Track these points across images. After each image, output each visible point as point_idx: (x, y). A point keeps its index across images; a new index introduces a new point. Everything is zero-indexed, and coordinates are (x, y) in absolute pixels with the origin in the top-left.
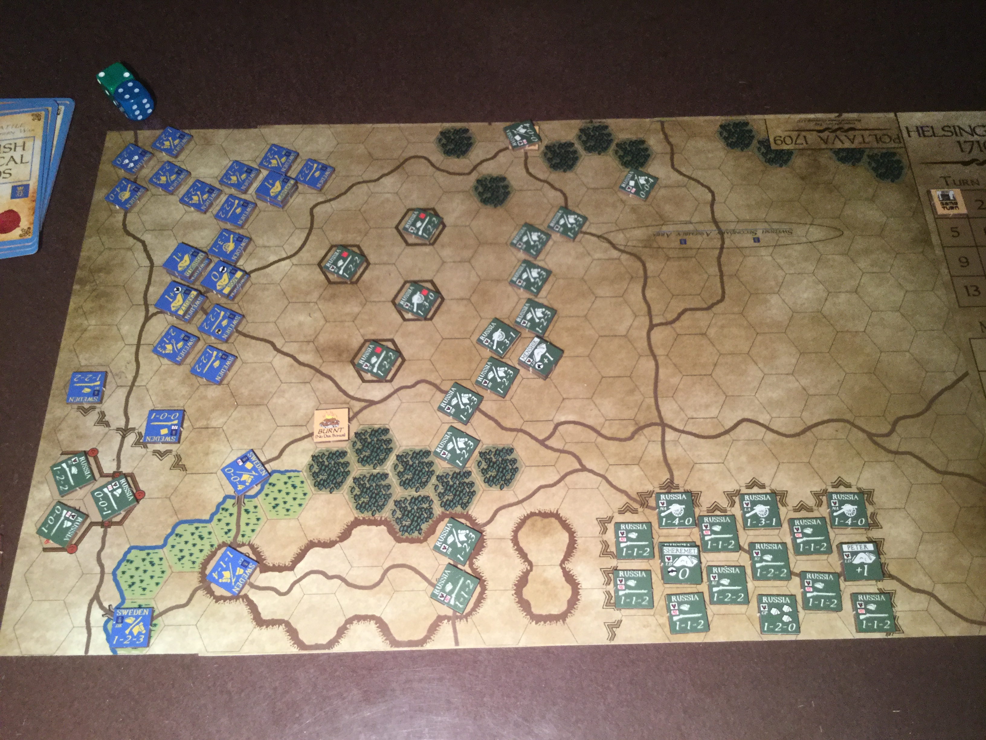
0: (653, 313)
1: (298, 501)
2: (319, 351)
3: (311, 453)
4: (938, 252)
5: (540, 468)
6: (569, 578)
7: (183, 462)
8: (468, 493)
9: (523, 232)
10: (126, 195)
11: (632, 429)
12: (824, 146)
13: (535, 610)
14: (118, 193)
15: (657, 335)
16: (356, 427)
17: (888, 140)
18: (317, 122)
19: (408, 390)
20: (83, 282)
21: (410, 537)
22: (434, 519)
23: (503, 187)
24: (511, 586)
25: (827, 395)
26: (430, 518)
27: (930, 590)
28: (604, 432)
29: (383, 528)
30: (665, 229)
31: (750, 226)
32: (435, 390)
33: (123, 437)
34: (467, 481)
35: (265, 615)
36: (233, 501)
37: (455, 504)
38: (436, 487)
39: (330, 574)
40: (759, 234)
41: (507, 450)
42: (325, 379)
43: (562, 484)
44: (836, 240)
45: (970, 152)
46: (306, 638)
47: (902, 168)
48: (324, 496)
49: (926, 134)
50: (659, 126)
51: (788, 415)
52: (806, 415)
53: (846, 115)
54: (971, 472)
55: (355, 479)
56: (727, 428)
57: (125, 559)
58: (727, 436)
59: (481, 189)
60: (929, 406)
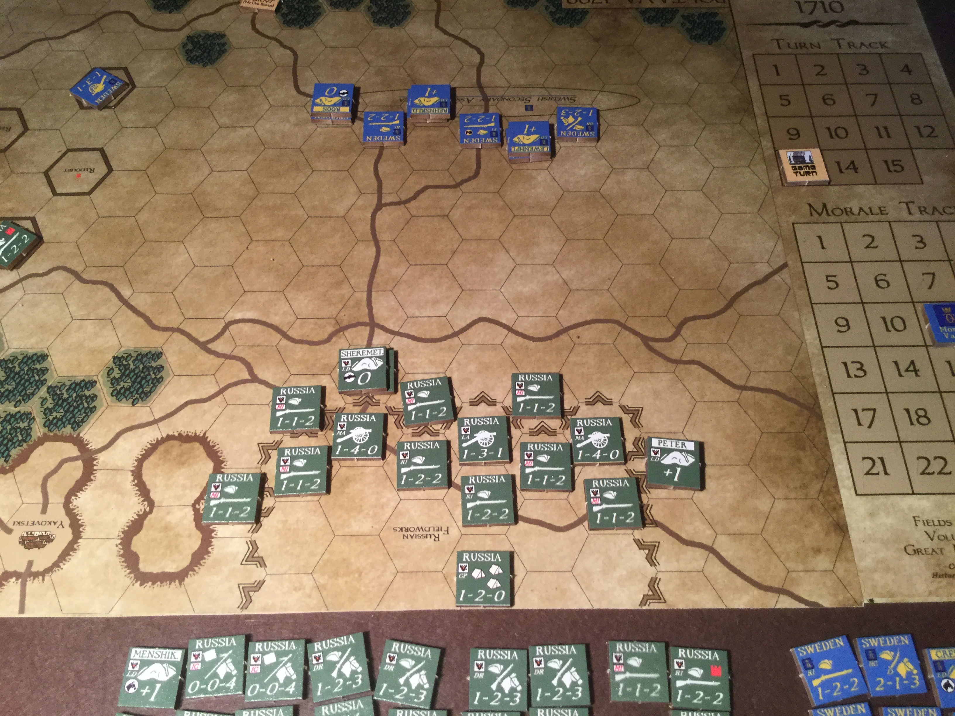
0: (384, 191)
4: (761, 122)
5: (194, 377)
6: (202, 523)
8: (86, 409)
11: (330, 329)
13: (144, 567)
15: (384, 216)
19: (38, 279)
22: (30, 443)
23: (218, 44)
24: (117, 534)
25: (594, 290)
26: (25, 441)
27: (708, 542)
28: (292, 333)
31: (524, 93)
32: (73, 278)
34: (87, 393)
37: (64, 423)
38: (44, 401)
40: (534, 101)
41: (153, 355)
43: (219, 399)
44: (630, 109)
45: (811, 13)
47: (724, 30)
51: (540, 314)
52: (563, 313)
54: (781, 388)
56: (456, 329)
58: (456, 339)
59: (190, 46)
60: (730, 305)
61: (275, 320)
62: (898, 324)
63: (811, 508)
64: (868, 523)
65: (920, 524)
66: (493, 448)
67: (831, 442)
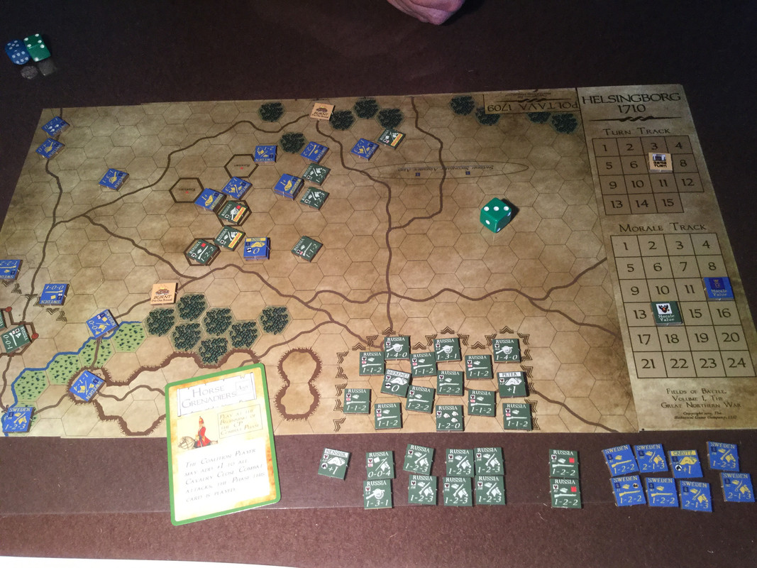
0: (392, 221)
1: (137, 341)
2: (163, 246)
3: (150, 311)
4: (595, 178)
5: (303, 320)
6: (314, 392)
7: (66, 316)
8: (252, 336)
9: (310, 169)
10: (50, 149)
11: (368, 295)
12: (522, 111)
14: (44, 148)
15: (393, 234)
16: (181, 294)
17: (567, 105)
18: (181, 101)
19: (220, 271)
20: (15, 203)
21: (209, 364)
22: (227, 353)
23: (300, 140)
24: (274, 396)
25: (504, 273)
26: (224, 352)
27: (562, 401)
28: (348, 297)
29: (192, 359)
30: (406, 166)
31: (465, 165)
32: (238, 270)
33: (29, 300)
34: (252, 329)
35: (107, 413)
36: (94, 341)
37: (242, 343)
38: (231, 332)
39: (152, 387)
40: (470, 169)
41: (282, 309)
42: (165, 264)
43: (316, 331)
44: (523, 173)
45: (627, 113)
46: (132, 428)
47: (576, 124)
48: (155, 338)
49: (597, 101)
50: (410, 100)
51: (476, 286)
52: (488, 286)
53: (540, 91)
54: (601, 324)
55: (176, 327)
56: (433, 295)
57: (21, 376)
58: (433, 300)
59: (285, 142)
60: (575, 281)
61: (340, 291)
62: (665, 290)
63: (614, 384)
64: (643, 392)
65: (670, 393)
66: (452, 354)
67: (626, 352)
